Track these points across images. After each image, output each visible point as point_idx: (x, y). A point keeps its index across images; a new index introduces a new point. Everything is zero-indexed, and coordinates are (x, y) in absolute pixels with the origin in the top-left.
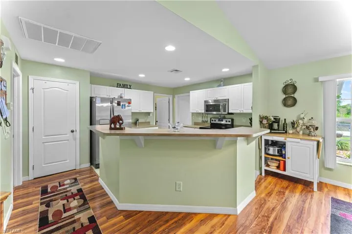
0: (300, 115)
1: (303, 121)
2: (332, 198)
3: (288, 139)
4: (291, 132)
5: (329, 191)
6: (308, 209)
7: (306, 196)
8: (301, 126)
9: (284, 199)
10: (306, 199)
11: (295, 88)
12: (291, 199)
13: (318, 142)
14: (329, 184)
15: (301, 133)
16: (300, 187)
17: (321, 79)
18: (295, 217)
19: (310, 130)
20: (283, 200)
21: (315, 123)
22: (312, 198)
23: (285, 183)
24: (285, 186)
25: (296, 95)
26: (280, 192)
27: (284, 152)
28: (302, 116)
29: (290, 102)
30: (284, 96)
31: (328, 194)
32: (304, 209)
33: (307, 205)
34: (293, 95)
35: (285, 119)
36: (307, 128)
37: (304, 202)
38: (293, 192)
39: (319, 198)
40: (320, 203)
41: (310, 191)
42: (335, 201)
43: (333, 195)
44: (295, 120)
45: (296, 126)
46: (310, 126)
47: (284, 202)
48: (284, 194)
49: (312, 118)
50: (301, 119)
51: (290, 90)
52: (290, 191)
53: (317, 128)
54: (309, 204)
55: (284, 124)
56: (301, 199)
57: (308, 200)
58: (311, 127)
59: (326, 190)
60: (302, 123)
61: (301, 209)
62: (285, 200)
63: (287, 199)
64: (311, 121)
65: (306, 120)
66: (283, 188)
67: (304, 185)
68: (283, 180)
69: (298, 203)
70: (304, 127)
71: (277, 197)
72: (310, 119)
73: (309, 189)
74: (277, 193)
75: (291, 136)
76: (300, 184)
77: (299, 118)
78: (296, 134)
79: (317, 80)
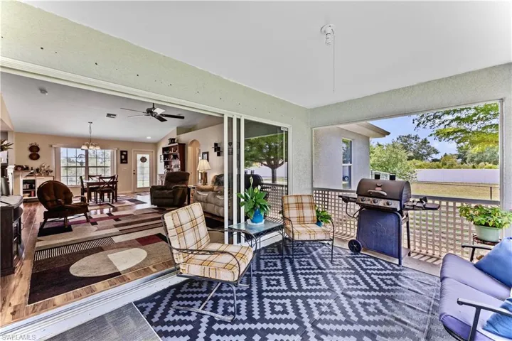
3: (37, 178)
4: (37, 174)
8: (42, 171)
11: (38, 149)
15: (43, 174)
17: (53, 146)
19: (48, 172)
21: (50, 168)
25: (39, 153)
28: (43, 165)
29: (35, 157)
30: (30, 153)
34: (37, 153)
35: (32, 167)
44: (39, 168)
45: (39, 171)
46: (48, 170)
49: (49, 166)
50: (43, 167)
51: (35, 149)
53: (52, 171)
60: (43, 169)
65: (46, 167)
70: (44, 171)
77: (41, 166)
78: (40, 175)
79: (51, 146)
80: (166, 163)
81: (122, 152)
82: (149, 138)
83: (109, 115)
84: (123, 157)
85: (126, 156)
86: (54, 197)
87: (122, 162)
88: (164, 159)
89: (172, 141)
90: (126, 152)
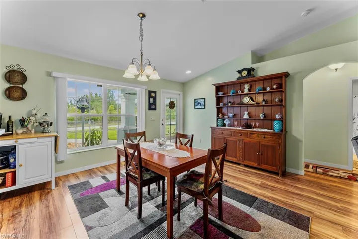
0: (30, 111)
1: (35, 117)
2: (69, 187)
3: (20, 141)
4: (20, 132)
5: (64, 182)
6: (54, 211)
7: (47, 200)
8: (32, 124)
9: (24, 219)
10: (49, 203)
11: (24, 79)
12: (32, 214)
13: (56, 138)
14: (61, 176)
15: (33, 131)
16: (36, 194)
17: (54, 74)
18: (46, 230)
19: (43, 127)
20: (23, 223)
21: (49, 119)
22: (53, 198)
23: (15, 201)
24: (17, 204)
25: (25, 86)
26: (13, 216)
27: (12, 160)
28: (34, 112)
29: (17, 94)
30: (8, 85)
31: (63, 186)
32: (51, 213)
33: (52, 208)
34: (21, 86)
35: (10, 117)
36: (41, 124)
37: (47, 206)
38: (30, 205)
39: (59, 193)
40: (62, 197)
41: (48, 193)
42: (72, 188)
43: (68, 184)
44: (25, 117)
45: (26, 124)
46: (44, 122)
47: (26, 224)
48: (21, 215)
49: (46, 114)
50: (33, 115)
51: (17, 78)
52: (27, 207)
53: (51, 124)
54: (53, 205)
55: (8, 122)
56: (44, 206)
57: (51, 203)
58: (45, 124)
59: (61, 183)
60: (34, 119)
61: (48, 216)
62: (26, 221)
63: (28, 218)
64: (45, 117)
65: (38, 116)
66: (15, 208)
67: (39, 189)
68: (10, 199)
69: (42, 212)
70: (36, 125)
71: (12, 226)
72: (44, 115)
73: (46, 191)
74: (9, 220)
75: (20, 137)
76: (35, 191)
77: (30, 114)
78: (27, 133)
79: (50, 74)
81: (150, 92)
84: (151, 100)
85: (155, 98)
87: (150, 108)
90: (155, 92)
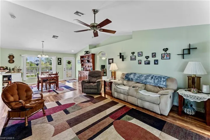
0: (15, 66)
3: (12, 74)
8: (16, 70)
13: (22, 73)
15: (16, 72)
21: (21, 68)
25: (14, 59)
27: (10, 79)
29: (11, 61)
30: (9, 59)
35: (10, 68)
44: (14, 68)
45: (14, 70)
51: (12, 57)
53: (21, 70)
58: (19, 70)
60: (16, 68)
65: (18, 67)
78: (14, 72)
79: (21, 55)
80: (82, 65)
81: (58, 59)
82: (73, 51)
83: (54, 36)
84: (59, 61)
85: (60, 61)
86: (17, 97)
87: (58, 64)
88: (81, 63)
89: (87, 52)
90: (61, 58)
